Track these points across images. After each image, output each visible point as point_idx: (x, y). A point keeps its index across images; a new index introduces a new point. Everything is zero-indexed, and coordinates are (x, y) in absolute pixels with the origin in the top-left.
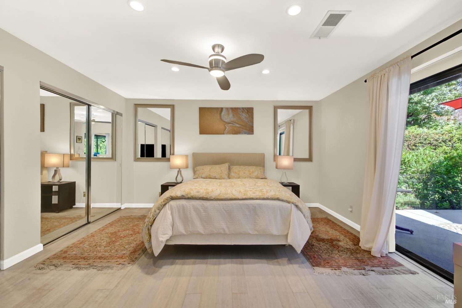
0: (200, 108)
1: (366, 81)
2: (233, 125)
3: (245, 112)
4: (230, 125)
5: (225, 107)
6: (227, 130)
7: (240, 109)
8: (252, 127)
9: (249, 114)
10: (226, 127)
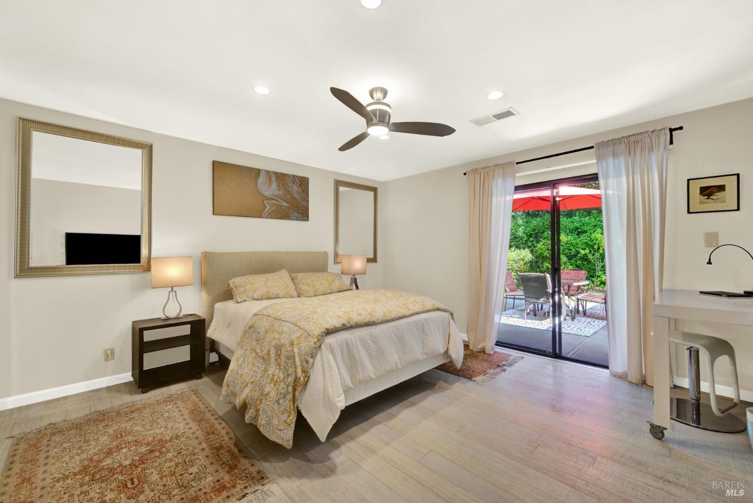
0: (214, 163)
1: (465, 174)
2: (277, 202)
3: (297, 183)
4: (272, 202)
5: (264, 169)
6: (268, 210)
7: (289, 177)
8: (307, 209)
9: (302, 188)
10: (267, 205)
